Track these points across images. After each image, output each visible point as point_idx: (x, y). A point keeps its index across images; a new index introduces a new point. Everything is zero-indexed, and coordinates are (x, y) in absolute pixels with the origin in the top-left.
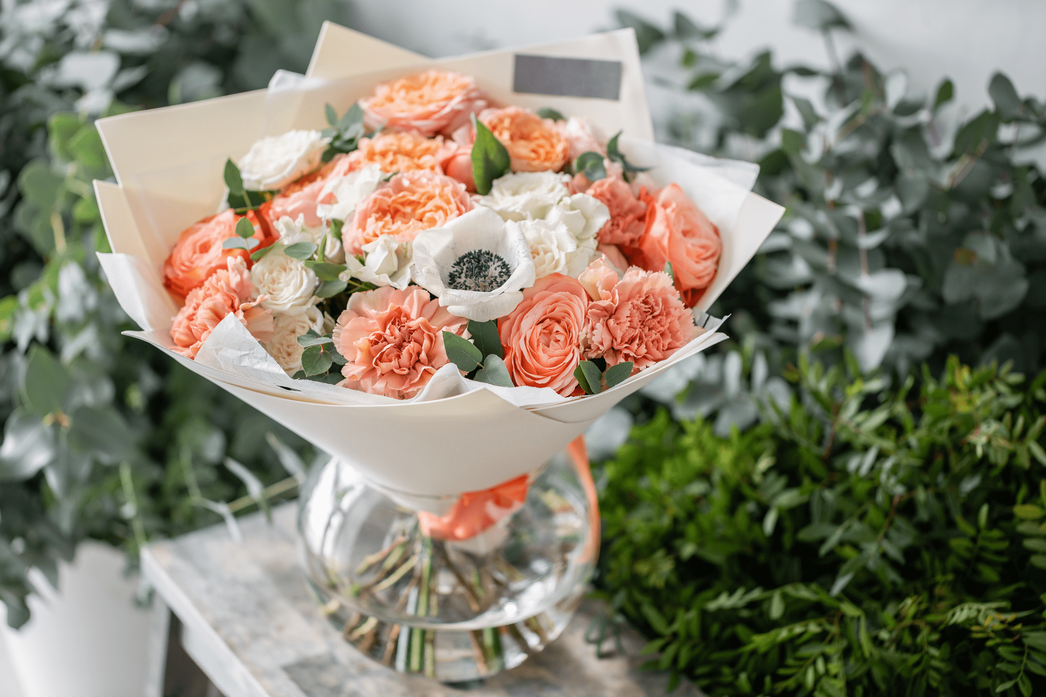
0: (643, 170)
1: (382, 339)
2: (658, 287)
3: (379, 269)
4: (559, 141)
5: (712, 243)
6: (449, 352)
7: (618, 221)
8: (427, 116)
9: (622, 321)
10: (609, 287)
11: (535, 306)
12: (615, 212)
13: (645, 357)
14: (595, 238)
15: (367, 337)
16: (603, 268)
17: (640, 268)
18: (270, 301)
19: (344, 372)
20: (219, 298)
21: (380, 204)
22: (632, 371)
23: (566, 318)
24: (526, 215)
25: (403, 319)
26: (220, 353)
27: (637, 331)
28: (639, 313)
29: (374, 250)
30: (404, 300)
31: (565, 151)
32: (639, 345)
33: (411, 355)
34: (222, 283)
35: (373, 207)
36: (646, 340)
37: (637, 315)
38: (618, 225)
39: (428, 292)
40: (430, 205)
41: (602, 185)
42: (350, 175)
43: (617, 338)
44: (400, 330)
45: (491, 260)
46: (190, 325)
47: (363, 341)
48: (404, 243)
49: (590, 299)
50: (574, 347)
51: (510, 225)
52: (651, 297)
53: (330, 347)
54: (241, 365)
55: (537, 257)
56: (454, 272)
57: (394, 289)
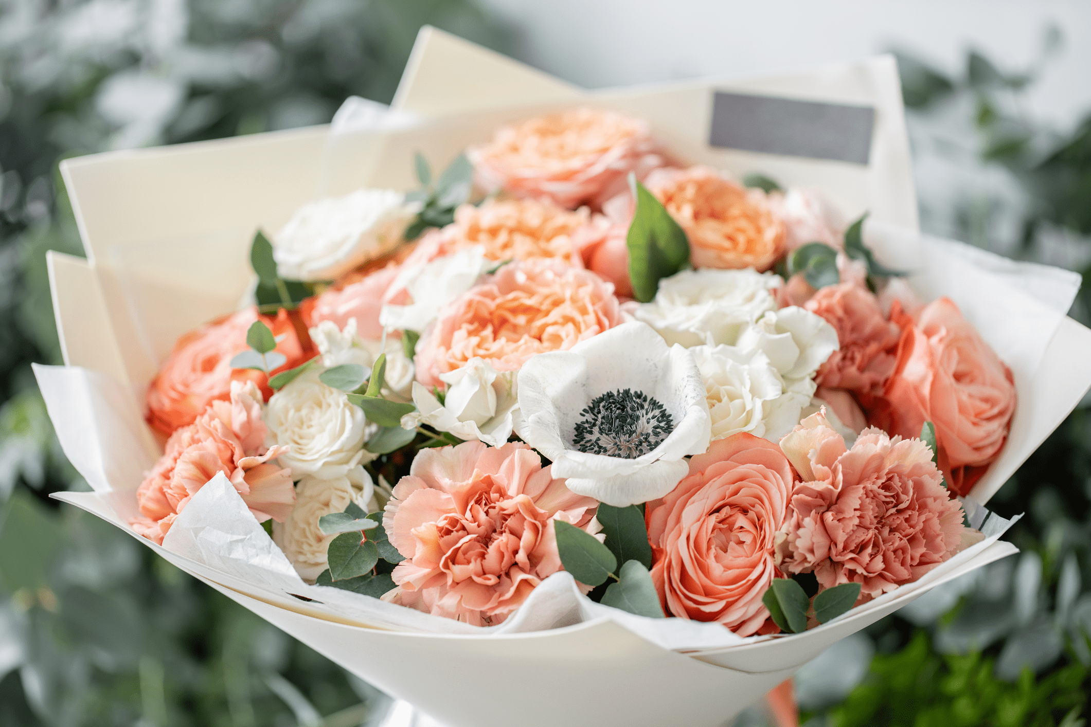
0: (899, 275)
1: (458, 526)
2: (908, 464)
3: (462, 413)
4: (770, 222)
5: (1002, 396)
6: (564, 552)
7: (853, 353)
8: (567, 177)
9: (847, 515)
10: (827, 458)
11: (708, 485)
12: (849, 338)
13: (881, 576)
14: (814, 379)
15: (433, 523)
16: (820, 428)
17: (882, 431)
18: (293, 454)
19: (396, 575)
20: (210, 446)
21: (476, 310)
22: (859, 597)
23: (757, 506)
24: (706, 338)
25: (494, 496)
26: (201, 535)
27: (871, 533)
28: (875, 504)
29: (458, 383)
30: (500, 465)
31: (778, 240)
32: (873, 556)
33: (502, 555)
34: (216, 423)
35: (466, 313)
36: (884, 548)
37: (871, 507)
38: (853, 359)
39: (539, 453)
40: (555, 315)
41: (830, 295)
42: (439, 262)
43: (838, 543)
44: (487, 513)
45: (642, 407)
46: (164, 487)
47: (429, 527)
48: (508, 373)
49: (798, 477)
50: (767, 555)
51: (677, 353)
52: (896, 479)
53: (378, 534)
54: (231, 556)
55: (717, 405)
56: (583, 423)
57: (486, 446)
